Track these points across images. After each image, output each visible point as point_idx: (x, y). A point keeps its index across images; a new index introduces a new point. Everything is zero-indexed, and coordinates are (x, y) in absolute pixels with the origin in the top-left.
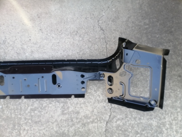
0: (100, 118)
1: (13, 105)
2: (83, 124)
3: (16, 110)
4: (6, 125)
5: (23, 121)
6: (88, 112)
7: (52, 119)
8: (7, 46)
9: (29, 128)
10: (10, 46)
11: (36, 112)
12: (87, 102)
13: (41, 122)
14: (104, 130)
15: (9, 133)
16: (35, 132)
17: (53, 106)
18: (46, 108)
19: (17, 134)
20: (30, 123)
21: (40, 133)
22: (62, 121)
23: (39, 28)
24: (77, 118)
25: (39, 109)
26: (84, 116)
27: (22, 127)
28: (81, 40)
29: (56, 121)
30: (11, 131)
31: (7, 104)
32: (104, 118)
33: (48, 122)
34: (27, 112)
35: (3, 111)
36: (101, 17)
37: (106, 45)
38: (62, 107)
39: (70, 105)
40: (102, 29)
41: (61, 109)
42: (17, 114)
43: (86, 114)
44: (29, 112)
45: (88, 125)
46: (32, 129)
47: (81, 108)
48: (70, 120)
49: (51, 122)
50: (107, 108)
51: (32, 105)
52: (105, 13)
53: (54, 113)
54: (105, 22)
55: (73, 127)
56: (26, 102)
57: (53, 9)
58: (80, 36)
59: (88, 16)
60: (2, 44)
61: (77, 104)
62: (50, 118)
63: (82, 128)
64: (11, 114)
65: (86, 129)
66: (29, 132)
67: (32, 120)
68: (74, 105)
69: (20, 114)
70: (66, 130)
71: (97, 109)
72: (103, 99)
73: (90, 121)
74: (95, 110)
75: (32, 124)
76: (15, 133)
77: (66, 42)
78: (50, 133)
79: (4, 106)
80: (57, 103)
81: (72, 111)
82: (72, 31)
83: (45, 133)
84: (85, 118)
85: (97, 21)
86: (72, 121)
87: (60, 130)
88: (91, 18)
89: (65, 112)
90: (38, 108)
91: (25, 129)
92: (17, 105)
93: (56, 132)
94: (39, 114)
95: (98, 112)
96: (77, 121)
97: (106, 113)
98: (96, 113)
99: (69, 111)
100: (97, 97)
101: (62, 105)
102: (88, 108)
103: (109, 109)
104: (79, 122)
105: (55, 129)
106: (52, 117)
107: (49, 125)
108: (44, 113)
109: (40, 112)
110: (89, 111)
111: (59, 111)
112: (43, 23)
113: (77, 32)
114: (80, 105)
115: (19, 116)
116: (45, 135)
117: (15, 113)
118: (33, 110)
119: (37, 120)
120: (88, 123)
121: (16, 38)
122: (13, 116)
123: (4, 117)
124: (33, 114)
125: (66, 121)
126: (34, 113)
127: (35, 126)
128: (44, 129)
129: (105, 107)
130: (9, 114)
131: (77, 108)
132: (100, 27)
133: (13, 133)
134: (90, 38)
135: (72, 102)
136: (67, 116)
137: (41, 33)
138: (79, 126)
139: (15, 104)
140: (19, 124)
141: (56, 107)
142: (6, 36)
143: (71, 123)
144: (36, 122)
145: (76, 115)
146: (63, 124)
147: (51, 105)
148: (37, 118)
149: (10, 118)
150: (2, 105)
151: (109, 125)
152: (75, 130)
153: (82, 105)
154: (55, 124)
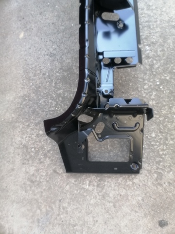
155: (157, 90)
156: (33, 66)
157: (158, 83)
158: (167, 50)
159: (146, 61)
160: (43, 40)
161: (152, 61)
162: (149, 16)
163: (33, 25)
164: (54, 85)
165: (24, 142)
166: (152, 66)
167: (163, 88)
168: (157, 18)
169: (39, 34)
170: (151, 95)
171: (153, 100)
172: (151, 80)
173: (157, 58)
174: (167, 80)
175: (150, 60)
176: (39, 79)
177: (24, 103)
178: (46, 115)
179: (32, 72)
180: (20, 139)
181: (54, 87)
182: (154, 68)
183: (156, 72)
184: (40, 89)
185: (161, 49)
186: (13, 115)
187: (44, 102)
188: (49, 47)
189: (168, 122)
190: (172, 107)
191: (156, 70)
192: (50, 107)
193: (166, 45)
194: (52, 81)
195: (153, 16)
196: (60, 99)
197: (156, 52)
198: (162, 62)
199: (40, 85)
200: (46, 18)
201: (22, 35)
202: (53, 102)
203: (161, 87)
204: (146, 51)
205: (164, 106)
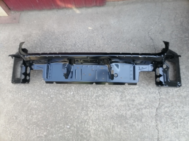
0: (151, 105)
1: (82, 92)
2: (137, 109)
3: (85, 96)
4: (77, 107)
5: (90, 105)
6: (141, 101)
7: (113, 104)
8: (77, 48)
9: (94, 110)
10: (79, 48)
11: (100, 98)
12: (141, 93)
13: (104, 106)
14: (155, 114)
15: (79, 113)
16: (99, 114)
17: (114, 94)
18: (108, 96)
19: (85, 114)
20: (95, 106)
21: (103, 114)
22: (121, 106)
23: (102, 36)
24: (133, 105)
25: (103, 96)
26: (138, 103)
27: (89, 109)
28: (135, 46)
29: (116, 105)
30: (80, 111)
31: (77, 91)
32: (154, 105)
33: (110, 106)
34: (93, 98)
35: (74, 96)
36: (151, 30)
37: (155, 51)
38: (121, 96)
39: (127, 95)
40: (151, 39)
41: (120, 97)
42: (85, 99)
43: (140, 102)
44: (94, 98)
45: (142, 110)
46: (97, 111)
47: (136, 97)
48: (127, 106)
49: (112, 107)
50: (157, 98)
51: (97, 93)
52: (153, 27)
53: (114, 100)
54: (153, 34)
55: (130, 111)
56: (92, 90)
57: (113, 22)
58: (134, 43)
59: (140, 29)
60: (73, 46)
61: (133, 93)
62: (111, 103)
63: (137, 112)
64: (81, 99)
65: (141, 113)
66: (95, 113)
67: (96, 104)
68: (130, 95)
69: (88, 99)
70: (124, 113)
71: (148, 99)
72: (153, 92)
73: (144, 107)
74: (147, 99)
75: (97, 107)
76: (83, 113)
77: (123, 47)
78: (111, 115)
79: (75, 92)
80: (116, 92)
81: (129, 99)
82: (128, 40)
83: (107, 114)
84: (139, 105)
85: (147, 33)
86: (129, 106)
87: (119, 113)
88: (143, 30)
89: (123, 99)
90: (101, 95)
91: (91, 111)
92: (85, 92)
93: (116, 114)
94: (102, 99)
95: (150, 101)
96: (133, 107)
97: (156, 102)
98: (148, 102)
99: (126, 99)
100: (148, 89)
101: (121, 94)
102: (142, 98)
103: (158, 99)
104: (135, 107)
105: (115, 111)
106: (113, 102)
107: (110, 109)
108: (106, 99)
109: (103, 98)
110: (142, 99)
111: (118, 99)
112: (104, 33)
113: (132, 40)
114: (135, 95)
115: (87, 101)
116: (107, 116)
117: (84, 98)
118: (98, 97)
119: (101, 104)
120: (142, 109)
121: (84, 42)
122: (82, 100)
123: (75, 100)
124: (97, 99)
125: (124, 106)
126: (99, 98)
127: (99, 109)
128: (107, 111)
129: (155, 97)
130: (79, 99)
131: (132, 97)
132: (150, 37)
133: (82, 113)
134: (142, 45)
135: (128, 92)
136: (125, 102)
137: (103, 40)
138: (134, 110)
139: (84, 91)
140: (87, 106)
141: (115, 95)
142: (76, 41)
143: (127, 108)
144: (100, 106)
145: (132, 102)
146: (122, 109)
147: (112, 94)
148: (101, 103)
149: (80, 102)
150: (74, 92)
151: (158, 111)
152: (131, 113)
153: (137, 95)
154: (116, 108)
155: (48, 95)
156: (70, 36)
157: (51, 96)
158: (69, 103)
159: (64, 92)
160: (85, 39)
161: (64, 95)
162: (92, 96)
163: (95, 34)
164: (58, 46)
165: (32, 35)
166: (61, 94)
167: (49, 99)
168: (90, 100)
169: (89, 37)
170: (46, 92)
171: (44, 93)
172: (54, 93)
173: (65, 97)
174: (52, 101)
175: (65, 94)
176: (62, 39)
177: (51, 33)
178: (43, 44)
179: (67, 36)
180: (34, 33)
181: (57, 47)
182: (60, 95)
183: (57, 96)
184: (57, 40)
185: (70, 100)
186: (46, 29)
187: (50, 42)
188: (80, 43)
189: (32, 98)
190: (39, 101)
191: (59, 96)
192: (47, 45)
193: (72, 103)
194: (60, 45)
195: (91, 98)
196: (50, 50)
197: (69, 97)
198: (63, 99)
199: (59, 40)
200: (100, 41)
201: (90, 28)
202: (49, 46)
203: (49, 97)
204: (70, 92)
205: (40, 98)
